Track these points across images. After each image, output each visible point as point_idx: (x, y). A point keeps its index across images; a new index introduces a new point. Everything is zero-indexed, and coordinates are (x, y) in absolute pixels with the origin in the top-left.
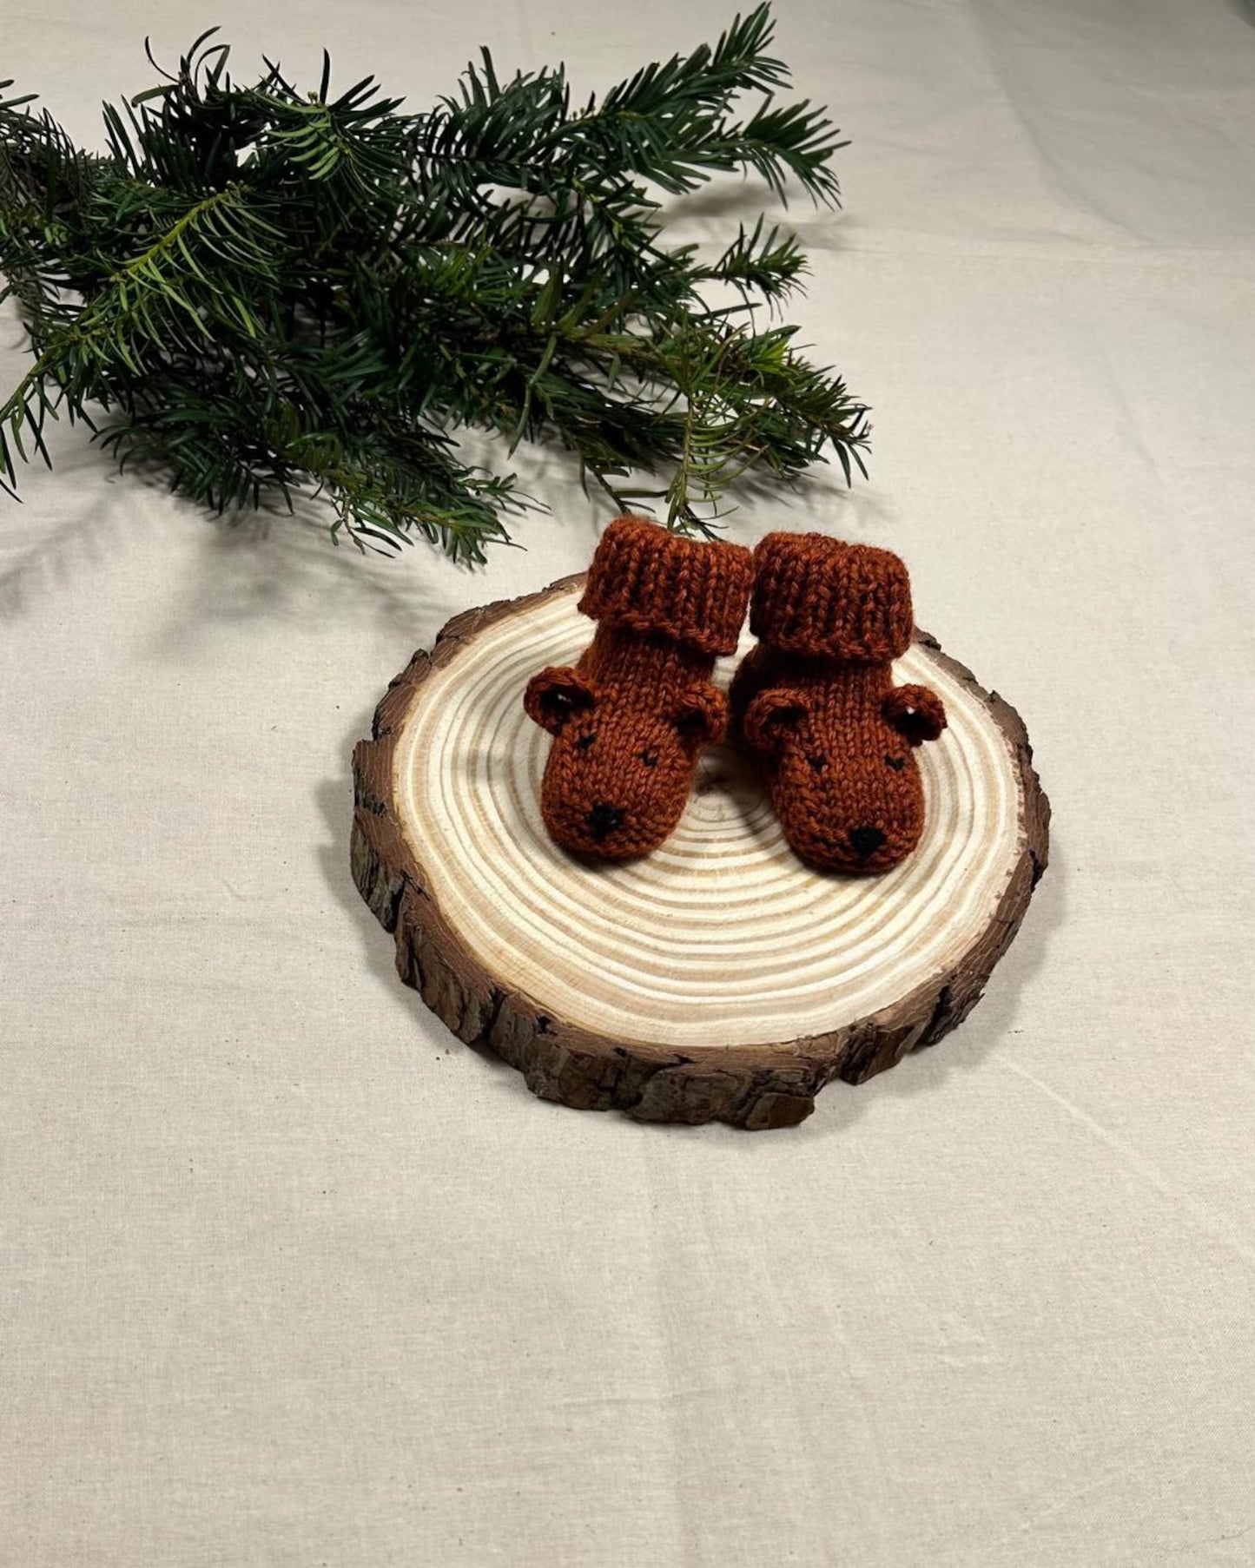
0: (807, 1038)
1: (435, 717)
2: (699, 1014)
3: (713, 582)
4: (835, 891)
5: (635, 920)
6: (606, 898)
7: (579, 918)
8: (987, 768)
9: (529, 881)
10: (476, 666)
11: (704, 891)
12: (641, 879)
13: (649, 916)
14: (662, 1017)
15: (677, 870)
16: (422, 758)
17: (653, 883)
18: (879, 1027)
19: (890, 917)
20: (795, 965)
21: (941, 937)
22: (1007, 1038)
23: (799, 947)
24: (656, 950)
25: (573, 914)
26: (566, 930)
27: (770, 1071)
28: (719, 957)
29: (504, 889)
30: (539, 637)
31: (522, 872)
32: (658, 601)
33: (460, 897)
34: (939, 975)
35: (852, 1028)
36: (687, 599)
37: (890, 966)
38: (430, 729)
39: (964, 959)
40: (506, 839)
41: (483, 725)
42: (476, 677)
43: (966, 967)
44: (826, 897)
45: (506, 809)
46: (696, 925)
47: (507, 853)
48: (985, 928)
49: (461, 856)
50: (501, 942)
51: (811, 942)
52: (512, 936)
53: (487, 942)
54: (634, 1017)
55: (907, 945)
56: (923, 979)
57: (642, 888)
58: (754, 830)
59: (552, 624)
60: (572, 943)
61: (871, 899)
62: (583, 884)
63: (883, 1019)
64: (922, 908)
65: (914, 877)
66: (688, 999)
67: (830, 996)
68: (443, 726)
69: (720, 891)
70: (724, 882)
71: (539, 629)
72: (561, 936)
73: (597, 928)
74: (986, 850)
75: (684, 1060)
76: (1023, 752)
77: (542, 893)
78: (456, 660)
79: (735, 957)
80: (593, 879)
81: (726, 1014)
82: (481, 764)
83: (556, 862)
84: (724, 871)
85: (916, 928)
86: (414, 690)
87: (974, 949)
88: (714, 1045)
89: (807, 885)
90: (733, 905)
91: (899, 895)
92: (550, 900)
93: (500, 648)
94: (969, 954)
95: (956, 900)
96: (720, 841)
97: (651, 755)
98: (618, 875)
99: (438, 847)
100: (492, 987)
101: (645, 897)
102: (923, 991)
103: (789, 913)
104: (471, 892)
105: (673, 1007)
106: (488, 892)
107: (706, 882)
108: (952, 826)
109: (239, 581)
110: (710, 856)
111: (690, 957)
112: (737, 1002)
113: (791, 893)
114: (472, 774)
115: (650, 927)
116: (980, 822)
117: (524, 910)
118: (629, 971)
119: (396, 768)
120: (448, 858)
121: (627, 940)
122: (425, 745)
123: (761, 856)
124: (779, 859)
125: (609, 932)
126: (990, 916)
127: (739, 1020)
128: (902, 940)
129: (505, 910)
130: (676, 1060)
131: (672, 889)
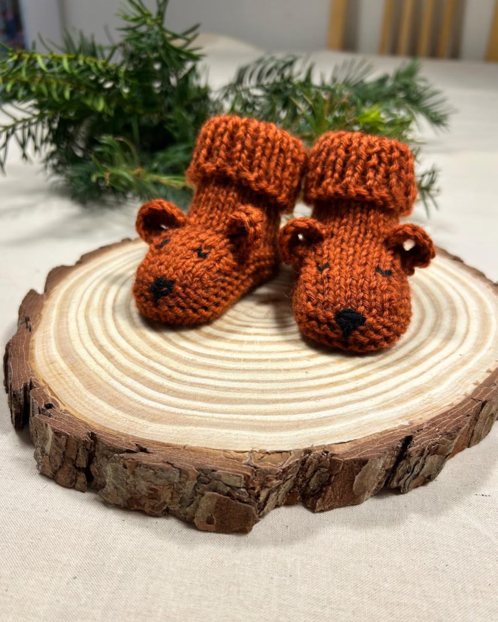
0: (260, 452)
2: (175, 420)
3: (261, 141)
4: (333, 363)
5: (165, 359)
7: (125, 353)
8: (484, 314)
9: (106, 331)
11: (228, 351)
12: (187, 339)
13: (178, 359)
14: (143, 418)
15: (216, 338)
18: (333, 455)
19: (373, 383)
20: (277, 401)
21: (416, 402)
22: (473, 498)
23: (286, 390)
24: (170, 378)
25: (122, 351)
26: (110, 357)
27: (213, 471)
28: (216, 388)
29: (84, 333)
31: (105, 326)
32: (222, 153)
33: (51, 332)
34: (405, 426)
35: (308, 451)
36: (241, 151)
37: (361, 414)
39: (432, 420)
40: (109, 310)
43: (434, 425)
44: (325, 365)
45: (121, 298)
46: (210, 368)
47: (103, 317)
48: (459, 402)
49: (72, 315)
50: (58, 358)
51: (298, 389)
52: (67, 357)
54: (120, 414)
55: (383, 402)
56: (389, 427)
57: (183, 344)
60: (109, 365)
61: (362, 371)
63: (339, 450)
64: (404, 382)
66: (173, 409)
67: (297, 426)
70: (246, 347)
72: (103, 361)
74: (472, 356)
75: (144, 450)
77: (110, 337)
79: (229, 389)
81: (198, 424)
83: (133, 324)
84: (252, 342)
85: (395, 393)
87: (445, 414)
88: (174, 443)
89: (312, 357)
90: (246, 360)
92: (113, 341)
94: (438, 417)
95: (438, 381)
96: (257, 327)
97: (204, 251)
98: (171, 335)
100: (29, 381)
101: (183, 349)
102: (386, 436)
105: (156, 412)
107: (233, 346)
108: (446, 340)
111: (192, 384)
112: (213, 417)
113: (295, 359)
114: (113, 282)
115: (175, 364)
116: (470, 340)
117: (89, 344)
118: (139, 386)
121: (151, 369)
124: (296, 341)
125: (142, 364)
126: (465, 395)
127: (208, 429)
128: (379, 399)
130: (134, 448)
131: (207, 347)
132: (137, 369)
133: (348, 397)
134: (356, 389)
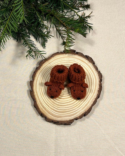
0: (70, 120)
1: (38, 77)
2: (60, 117)
5: (55, 105)
6: (53, 102)
7: (50, 105)
8: (96, 83)
9: (46, 100)
10: (43, 69)
11: (63, 101)
12: (57, 100)
13: (57, 104)
15: (60, 98)
16: (36, 83)
17: (58, 100)
19: (81, 105)
20: (70, 111)
21: (86, 107)
23: (71, 108)
24: (57, 109)
25: (49, 104)
26: (49, 106)
28: (63, 110)
29: (43, 101)
30: (49, 64)
31: (45, 99)
33: (39, 102)
34: (85, 112)
35: (75, 119)
37: (80, 111)
38: (37, 79)
40: (44, 94)
41: (43, 78)
42: (42, 71)
43: (88, 111)
44: (75, 102)
45: (44, 90)
46: (61, 106)
47: (44, 96)
48: (91, 106)
49: (39, 97)
50: (42, 108)
51: (72, 108)
52: (43, 107)
53: (41, 108)
54: (54, 117)
56: (83, 113)
58: (69, 93)
59: (51, 62)
60: (49, 108)
61: (80, 102)
62: (51, 100)
63: (78, 118)
64: (85, 104)
65: (85, 99)
66: (60, 115)
67: (73, 115)
68: (39, 79)
69: (64, 101)
70: (65, 100)
71: (50, 63)
72: (48, 107)
73: (52, 106)
74: (93, 95)
75: (58, 122)
76: (101, 80)
77: (47, 101)
78: (41, 69)
79: (65, 110)
80: (52, 100)
81: (63, 117)
82: (42, 84)
83: (48, 98)
84: (65, 98)
85: (84, 106)
86: (36, 73)
88: (61, 120)
89: (73, 100)
90: (65, 103)
91: (83, 101)
92: (47, 102)
93: (45, 67)
94: (88, 109)
96: (65, 94)
97: (57, 91)
98: (54, 99)
99: (37, 96)
100: (41, 113)
101: (57, 102)
103: (71, 104)
104: (40, 101)
105: (58, 116)
106: (42, 101)
107: (63, 100)
108: (90, 92)
109: (20, 51)
110: (64, 96)
111: (60, 110)
112: (64, 115)
113: (71, 101)
114: (41, 86)
115: (57, 106)
116: (93, 91)
117: (45, 104)
118: (54, 111)
119: (34, 85)
120: (38, 97)
121: (54, 107)
122: (37, 81)
123: (69, 96)
124: (71, 97)
126: (92, 104)
128: (82, 108)
129: (43, 104)
131: (60, 101)
132: (53, 108)
133: (78, 108)
134: (79, 106)
